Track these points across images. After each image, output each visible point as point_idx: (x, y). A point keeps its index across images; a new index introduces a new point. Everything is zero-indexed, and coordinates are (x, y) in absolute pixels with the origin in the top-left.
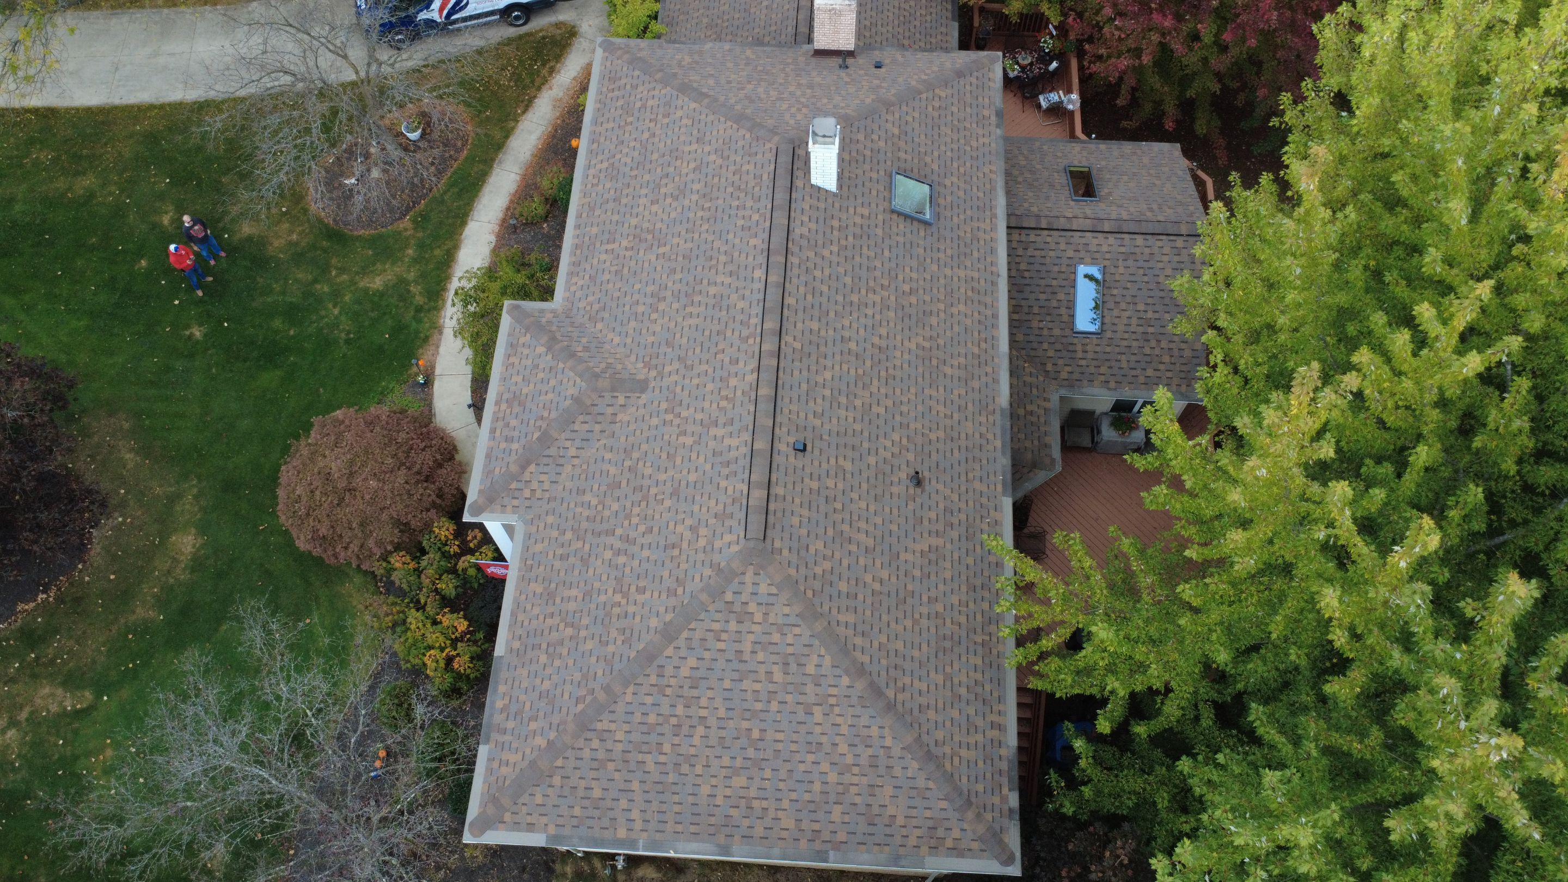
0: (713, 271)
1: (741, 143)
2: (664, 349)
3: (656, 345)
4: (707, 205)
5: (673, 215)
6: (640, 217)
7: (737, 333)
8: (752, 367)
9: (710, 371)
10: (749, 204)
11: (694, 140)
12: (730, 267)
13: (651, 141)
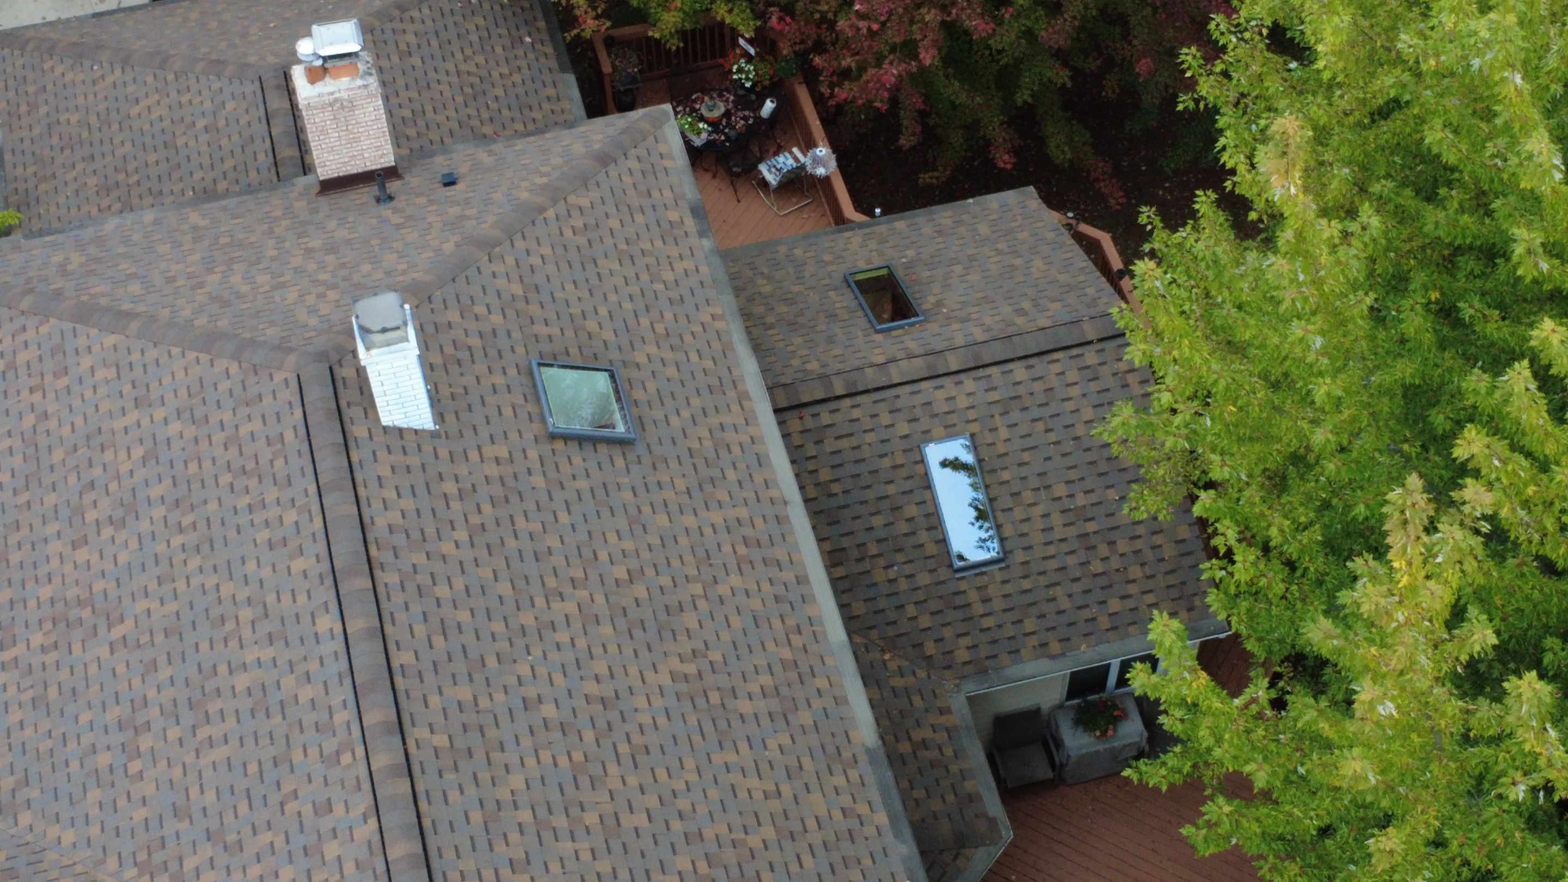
0: (234, 643)
1: (224, 386)
2: (171, 826)
3: (154, 823)
4: (187, 521)
5: (123, 558)
6: (57, 580)
7: (313, 752)
8: (361, 808)
9: (279, 841)
10: (271, 494)
11: (130, 405)
12: (264, 628)
13: (40, 429)
